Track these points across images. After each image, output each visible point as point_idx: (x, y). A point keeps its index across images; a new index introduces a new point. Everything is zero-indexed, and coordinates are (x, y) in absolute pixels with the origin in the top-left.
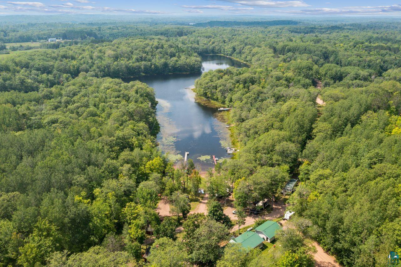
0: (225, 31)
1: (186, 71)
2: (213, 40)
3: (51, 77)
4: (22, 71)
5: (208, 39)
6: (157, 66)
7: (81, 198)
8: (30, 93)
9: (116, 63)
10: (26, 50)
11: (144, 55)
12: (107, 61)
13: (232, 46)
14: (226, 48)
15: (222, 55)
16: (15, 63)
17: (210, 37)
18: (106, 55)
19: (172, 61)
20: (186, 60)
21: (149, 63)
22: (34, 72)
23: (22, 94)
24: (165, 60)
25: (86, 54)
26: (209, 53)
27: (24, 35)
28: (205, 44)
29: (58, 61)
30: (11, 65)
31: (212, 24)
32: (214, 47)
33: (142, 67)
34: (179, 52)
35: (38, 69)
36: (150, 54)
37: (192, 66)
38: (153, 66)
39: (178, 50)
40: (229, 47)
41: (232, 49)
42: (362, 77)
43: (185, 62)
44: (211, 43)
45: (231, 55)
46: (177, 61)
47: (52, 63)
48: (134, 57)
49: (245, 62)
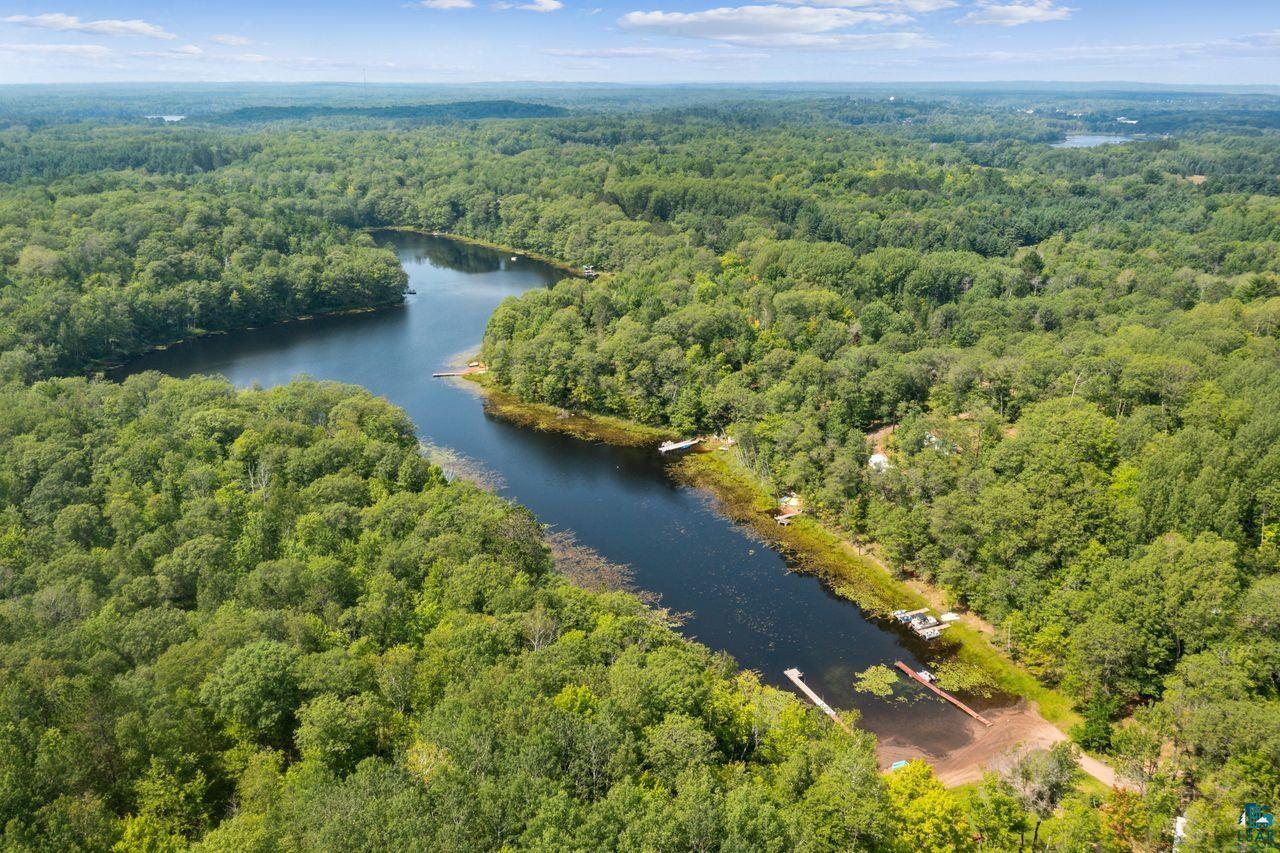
6: (250, 293)
14: (421, 205)
15: (410, 228)
18: (23, 268)
20: (351, 261)
21: (216, 284)
24: (272, 270)
28: (334, 193)
33: (194, 304)
37: (378, 282)
38: (234, 296)
41: (447, 208)
44: (352, 190)
45: (446, 228)
49: (521, 252)
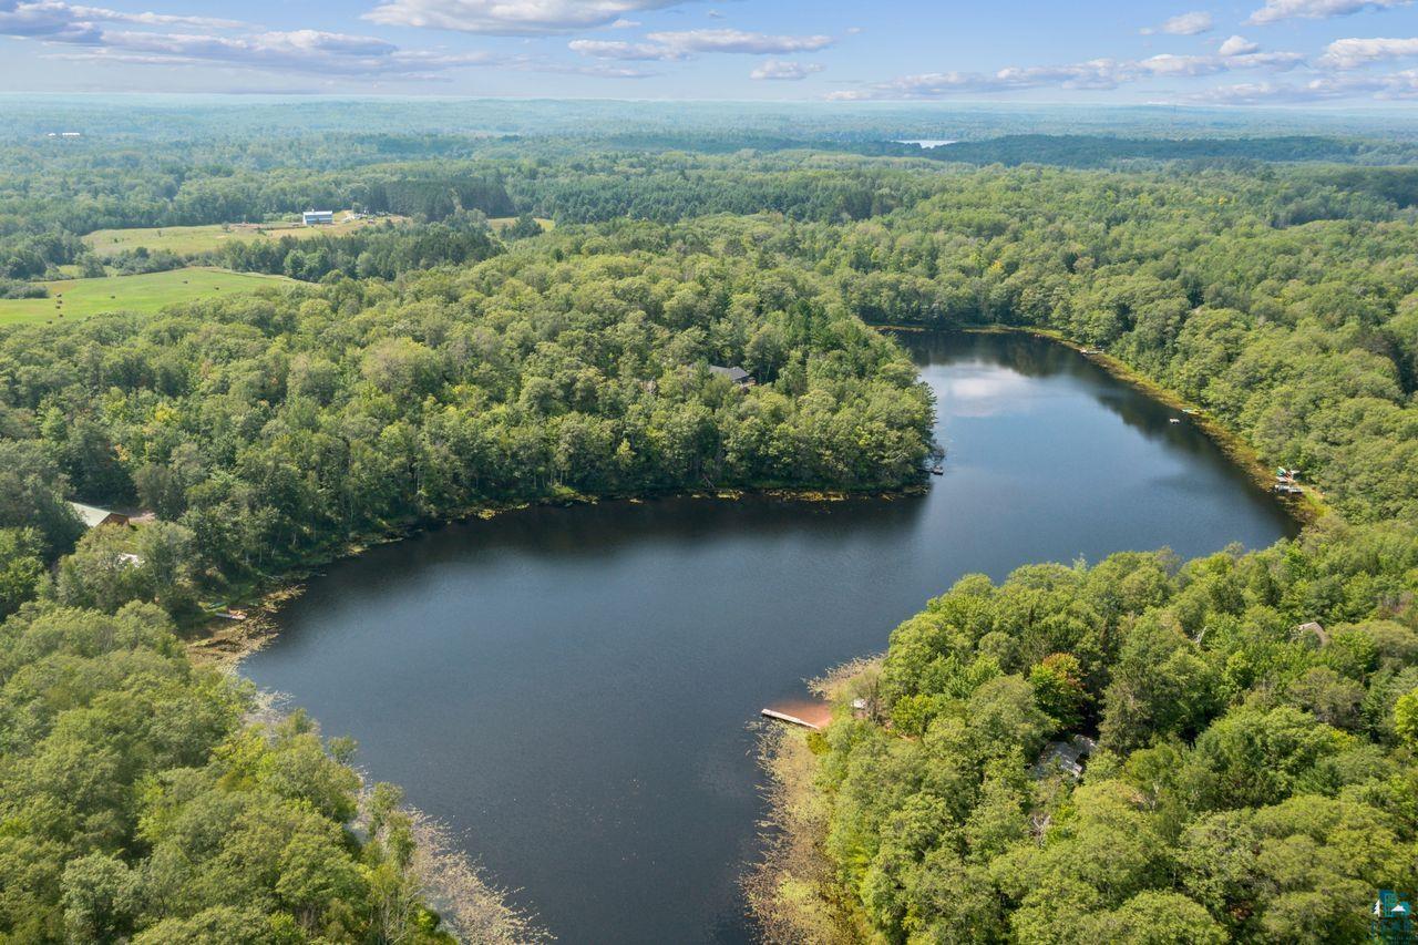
0: (1070, 196)
1: (822, 486)
2: (1010, 250)
5: (989, 238)
6: (650, 442)
11: (585, 373)
12: (354, 412)
13: (1114, 293)
14: (1078, 302)
15: (1056, 334)
17: (998, 229)
20: (835, 411)
21: (609, 424)
24: (703, 411)
26: (984, 323)
28: (966, 271)
31: (1014, 148)
32: (1015, 292)
33: (561, 450)
34: (807, 340)
36: (627, 362)
37: (862, 453)
38: (624, 447)
39: (802, 332)
40: (1095, 297)
41: (1111, 314)
43: (824, 427)
44: (997, 267)
45: (1103, 344)
46: (777, 416)
48: (533, 379)
49: (1192, 410)
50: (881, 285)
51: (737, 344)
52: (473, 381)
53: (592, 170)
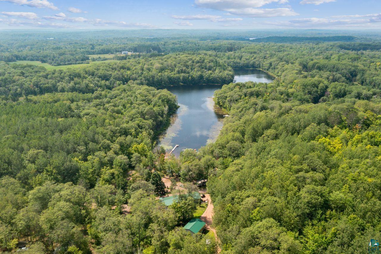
1: (218, 83)
2: (255, 56)
3: (107, 83)
4: (89, 78)
5: (252, 54)
6: (194, 77)
7: (78, 159)
8: (85, 94)
9: (159, 74)
10: (103, 60)
11: (184, 68)
12: (154, 72)
13: (270, 61)
15: (261, 69)
16: (86, 71)
17: (255, 53)
18: (154, 67)
19: (207, 74)
20: (219, 73)
21: (188, 75)
22: (97, 79)
23: (81, 95)
24: (201, 73)
25: (139, 67)
26: (249, 68)
27: (105, 48)
29: (116, 71)
30: (83, 74)
31: (270, 39)
32: (254, 62)
33: (181, 78)
35: (100, 77)
36: (190, 67)
37: (223, 79)
38: (190, 77)
39: (216, 65)
40: (267, 62)
42: (364, 95)
43: (218, 75)
44: (253, 58)
45: (268, 70)
46: (211, 74)
47: (111, 73)
48: (177, 69)
50: (231, 61)
51: (206, 66)
52: (168, 70)
53: (176, 44)
